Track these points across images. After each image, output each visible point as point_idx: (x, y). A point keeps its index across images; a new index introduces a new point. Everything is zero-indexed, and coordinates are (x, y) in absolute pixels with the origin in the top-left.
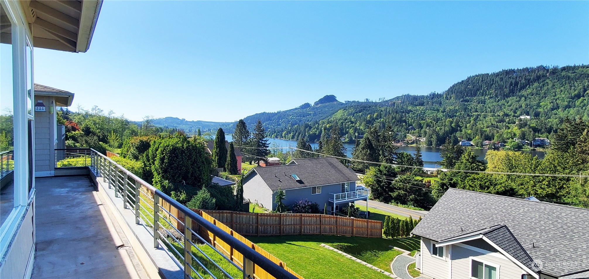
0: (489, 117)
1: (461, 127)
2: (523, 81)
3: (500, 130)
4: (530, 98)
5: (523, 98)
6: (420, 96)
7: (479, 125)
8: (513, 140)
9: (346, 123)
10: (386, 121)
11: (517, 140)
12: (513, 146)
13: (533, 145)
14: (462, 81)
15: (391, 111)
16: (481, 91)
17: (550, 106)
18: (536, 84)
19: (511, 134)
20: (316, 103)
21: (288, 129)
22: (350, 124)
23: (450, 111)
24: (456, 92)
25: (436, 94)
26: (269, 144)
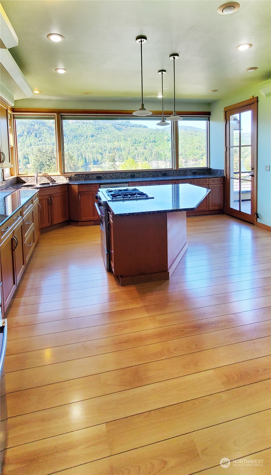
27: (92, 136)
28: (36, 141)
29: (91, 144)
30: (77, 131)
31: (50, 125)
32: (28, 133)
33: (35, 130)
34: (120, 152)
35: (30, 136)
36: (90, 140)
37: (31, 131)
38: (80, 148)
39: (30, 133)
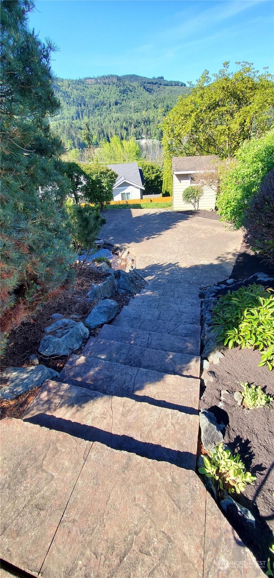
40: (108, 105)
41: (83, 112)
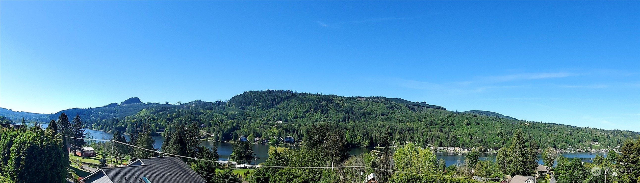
0: (258, 120)
1: (240, 127)
2: (279, 99)
3: (265, 130)
4: (282, 110)
5: (278, 110)
6: (209, 102)
7: (252, 126)
8: (273, 137)
9: (149, 120)
10: (183, 120)
11: (276, 138)
12: (273, 142)
13: (285, 141)
14: (241, 94)
15: (186, 112)
16: (253, 103)
17: (293, 116)
18: (286, 102)
19: (272, 133)
20: (122, 103)
21: (98, 122)
22: (152, 121)
23: (231, 115)
24: (236, 102)
25: (221, 102)
26: (86, 134)
27: (383, 115)
28: (322, 118)
29: (380, 123)
30: (366, 109)
31: (338, 102)
32: (315, 109)
33: (322, 107)
34: (412, 133)
35: (317, 112)
36: (380, 119)
37: (319, 107)
38: (367, 126)
39: (317, 110)
40: (374, 115)
41: (350, 117)
